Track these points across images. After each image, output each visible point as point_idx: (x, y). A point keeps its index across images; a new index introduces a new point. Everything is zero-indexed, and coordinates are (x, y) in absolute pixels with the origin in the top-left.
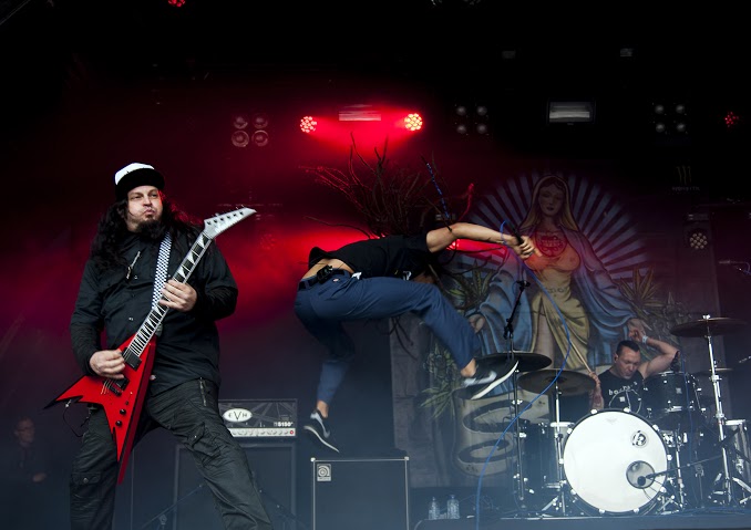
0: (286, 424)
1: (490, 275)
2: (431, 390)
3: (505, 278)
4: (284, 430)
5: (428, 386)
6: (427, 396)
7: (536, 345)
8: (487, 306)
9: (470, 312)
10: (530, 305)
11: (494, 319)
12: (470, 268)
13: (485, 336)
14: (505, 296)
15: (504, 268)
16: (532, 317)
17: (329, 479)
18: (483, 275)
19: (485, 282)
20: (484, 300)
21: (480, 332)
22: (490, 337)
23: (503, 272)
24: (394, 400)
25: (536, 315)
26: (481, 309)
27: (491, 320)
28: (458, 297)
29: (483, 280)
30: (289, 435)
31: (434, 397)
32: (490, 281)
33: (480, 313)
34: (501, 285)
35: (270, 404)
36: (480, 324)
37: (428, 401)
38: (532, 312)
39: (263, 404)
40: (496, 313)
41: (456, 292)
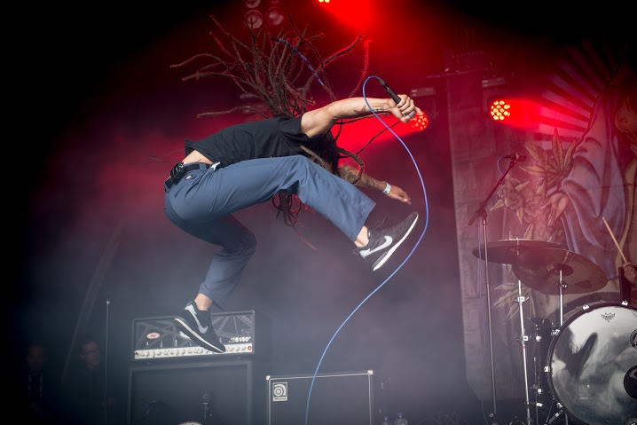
0: (244, 339)
1: (574, 144)
2: (504, 287)
3: (590, 146)
4: (242, 346)
5: (500, 281)
6: (501, 293)
7: (631, 224)
8: (570, 182)
9: (551, 191)
10: (623, 177)
11: (580, 197)
12: (549, 138)
13: (569, 219)
14: (591, 168)
15: (589, 134)
16: (626, 191)
17: (285, 399)
18: (565, 145)
19: (568, 154)
20: (566, 176)
21: (562, 214)
22: (575, 218)
23: (589, 139)
24: (463, 300)
25: (630, 189)
26: (564, 187)
27: (576, 200)
28: (537, 174)
29: (565, 151)
30: (247, 351)
31: (508, 295)
32: (573, 152)
33: (562, 192)
34: (587, 155)
35: (227, 318)
36: (562, 205)
37: (501, 299)
38: (625, 185)
39: (220, 318)
40: (582, 190)
41: (535, 168)
